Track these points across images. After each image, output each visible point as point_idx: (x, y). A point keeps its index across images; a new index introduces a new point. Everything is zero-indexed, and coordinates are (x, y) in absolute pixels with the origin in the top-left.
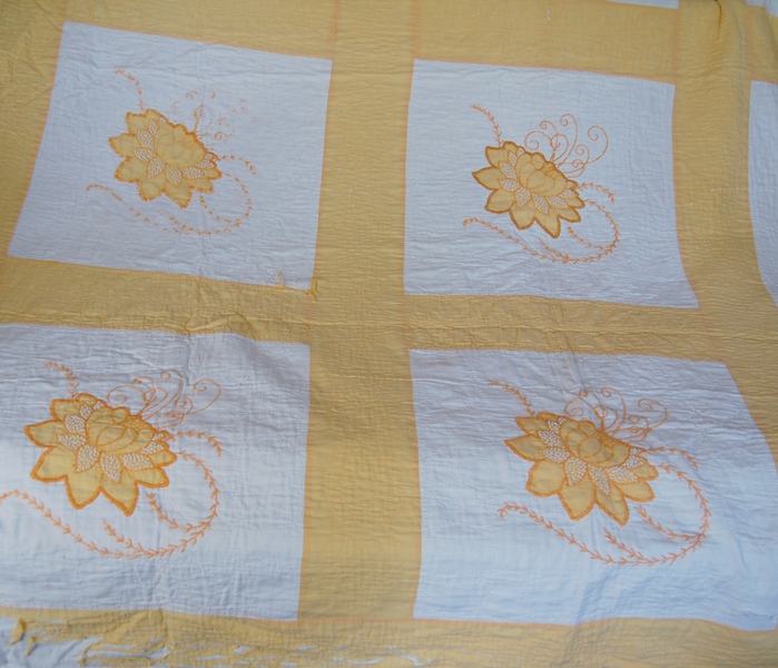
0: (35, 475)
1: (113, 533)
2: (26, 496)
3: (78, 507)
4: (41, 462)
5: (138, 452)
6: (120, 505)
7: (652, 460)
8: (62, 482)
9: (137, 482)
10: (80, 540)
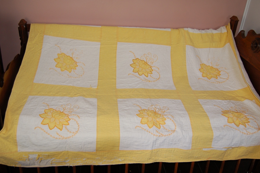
0: (42, 123)
1: (58, 134)
2: (40, 128)
3: (51, 129)
4: (43, 121)
5: (63, 119)
6: (59, 129)
7: (165, 117)
8: (48, 125)
9: (63, 124)
10: (51, 136)
